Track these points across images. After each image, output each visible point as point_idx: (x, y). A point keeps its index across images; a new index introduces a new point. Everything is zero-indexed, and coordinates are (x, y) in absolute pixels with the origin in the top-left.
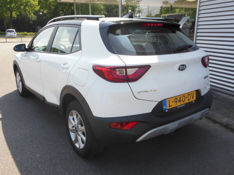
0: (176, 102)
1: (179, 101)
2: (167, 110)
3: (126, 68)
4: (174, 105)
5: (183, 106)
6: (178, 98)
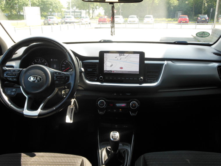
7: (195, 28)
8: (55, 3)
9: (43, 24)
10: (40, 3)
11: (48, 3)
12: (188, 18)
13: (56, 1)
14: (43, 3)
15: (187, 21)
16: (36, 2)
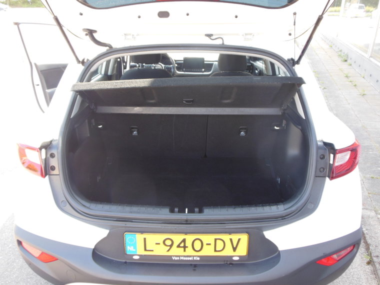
0: (171, 246)
2: (138, 255)
5: (193, 260)
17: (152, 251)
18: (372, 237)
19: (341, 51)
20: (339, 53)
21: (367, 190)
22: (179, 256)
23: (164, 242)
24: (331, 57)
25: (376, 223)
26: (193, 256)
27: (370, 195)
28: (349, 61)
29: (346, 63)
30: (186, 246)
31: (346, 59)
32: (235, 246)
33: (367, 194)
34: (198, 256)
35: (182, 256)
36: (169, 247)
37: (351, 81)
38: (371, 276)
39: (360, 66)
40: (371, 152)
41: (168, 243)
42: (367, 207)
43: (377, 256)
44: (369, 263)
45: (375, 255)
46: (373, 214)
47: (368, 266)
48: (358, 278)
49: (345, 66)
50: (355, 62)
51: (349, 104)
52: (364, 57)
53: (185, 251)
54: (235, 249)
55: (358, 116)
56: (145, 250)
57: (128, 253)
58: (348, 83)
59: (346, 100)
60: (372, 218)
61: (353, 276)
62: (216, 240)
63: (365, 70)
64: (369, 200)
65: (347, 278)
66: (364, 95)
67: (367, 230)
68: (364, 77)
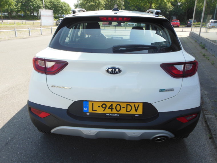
0: (105, 108)
1: (109, 108)
2: (89, 113)
3: (45, 60)
4: (100, 111)
5: (116, 116)
6: (108, 105)
7: (182, 31)
8: (64, 7)
9: (55, 25)
10: (52, 6)
11: (58, 6)
12: (179, 22)
13: (65, 5)
14: (54, 6)
15: (178, 25)
16: (48, 5)
17: (96, 110)
18: (213, 126)
19: (201, 43)
20: (200, 44)
21: (211, 106)
22: (109, 114)
23: (102, 106)
24: (195, 46)
25: (215, 121)
26: (116, 114)
27: (213, 109)
28: (206, 48)
29: (204, 49)
30: (113, 108)
31: (204, 47)
32: (136, 109)
33: (211, 108)
34: (118, 114)
35: (110, 114)
36: (104, 109)
37: (206, 58)
38: (211, 144)
39: (212, 50)
40: (215, 90)
41: (104, 106)
42: (211, 113)
43: (215, 135)
44: (210, 138)
45: (214, 134)
46: (214, 117)
47: (210, 140)
48: (204, 144)
49: (203, 51)
50: (209, 48)
51: (204, 68)
52: (214, 45)
53: (112, 111)
54: (136, 110)
55: (209, 74)
56: (93, 110)
57: (84, 112)
58: (204, 58)
59: (203, 66)
60: (213, 118)
61: (201, 143)
62: (127, 105)
63: (215, 52)
64: (212, 110)
65: (198, 144)
66: (213, 64)
67: (210, 123)
68: (214, 56)
